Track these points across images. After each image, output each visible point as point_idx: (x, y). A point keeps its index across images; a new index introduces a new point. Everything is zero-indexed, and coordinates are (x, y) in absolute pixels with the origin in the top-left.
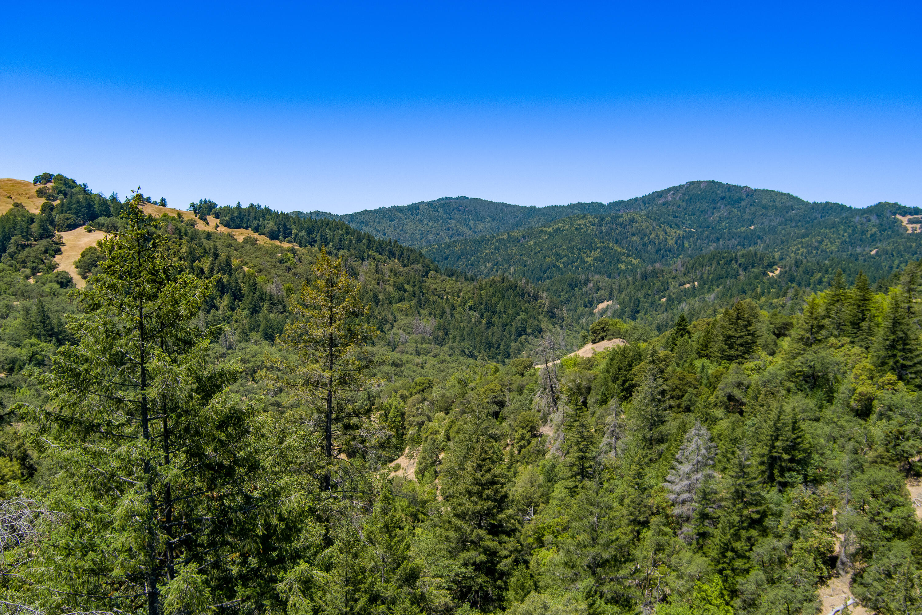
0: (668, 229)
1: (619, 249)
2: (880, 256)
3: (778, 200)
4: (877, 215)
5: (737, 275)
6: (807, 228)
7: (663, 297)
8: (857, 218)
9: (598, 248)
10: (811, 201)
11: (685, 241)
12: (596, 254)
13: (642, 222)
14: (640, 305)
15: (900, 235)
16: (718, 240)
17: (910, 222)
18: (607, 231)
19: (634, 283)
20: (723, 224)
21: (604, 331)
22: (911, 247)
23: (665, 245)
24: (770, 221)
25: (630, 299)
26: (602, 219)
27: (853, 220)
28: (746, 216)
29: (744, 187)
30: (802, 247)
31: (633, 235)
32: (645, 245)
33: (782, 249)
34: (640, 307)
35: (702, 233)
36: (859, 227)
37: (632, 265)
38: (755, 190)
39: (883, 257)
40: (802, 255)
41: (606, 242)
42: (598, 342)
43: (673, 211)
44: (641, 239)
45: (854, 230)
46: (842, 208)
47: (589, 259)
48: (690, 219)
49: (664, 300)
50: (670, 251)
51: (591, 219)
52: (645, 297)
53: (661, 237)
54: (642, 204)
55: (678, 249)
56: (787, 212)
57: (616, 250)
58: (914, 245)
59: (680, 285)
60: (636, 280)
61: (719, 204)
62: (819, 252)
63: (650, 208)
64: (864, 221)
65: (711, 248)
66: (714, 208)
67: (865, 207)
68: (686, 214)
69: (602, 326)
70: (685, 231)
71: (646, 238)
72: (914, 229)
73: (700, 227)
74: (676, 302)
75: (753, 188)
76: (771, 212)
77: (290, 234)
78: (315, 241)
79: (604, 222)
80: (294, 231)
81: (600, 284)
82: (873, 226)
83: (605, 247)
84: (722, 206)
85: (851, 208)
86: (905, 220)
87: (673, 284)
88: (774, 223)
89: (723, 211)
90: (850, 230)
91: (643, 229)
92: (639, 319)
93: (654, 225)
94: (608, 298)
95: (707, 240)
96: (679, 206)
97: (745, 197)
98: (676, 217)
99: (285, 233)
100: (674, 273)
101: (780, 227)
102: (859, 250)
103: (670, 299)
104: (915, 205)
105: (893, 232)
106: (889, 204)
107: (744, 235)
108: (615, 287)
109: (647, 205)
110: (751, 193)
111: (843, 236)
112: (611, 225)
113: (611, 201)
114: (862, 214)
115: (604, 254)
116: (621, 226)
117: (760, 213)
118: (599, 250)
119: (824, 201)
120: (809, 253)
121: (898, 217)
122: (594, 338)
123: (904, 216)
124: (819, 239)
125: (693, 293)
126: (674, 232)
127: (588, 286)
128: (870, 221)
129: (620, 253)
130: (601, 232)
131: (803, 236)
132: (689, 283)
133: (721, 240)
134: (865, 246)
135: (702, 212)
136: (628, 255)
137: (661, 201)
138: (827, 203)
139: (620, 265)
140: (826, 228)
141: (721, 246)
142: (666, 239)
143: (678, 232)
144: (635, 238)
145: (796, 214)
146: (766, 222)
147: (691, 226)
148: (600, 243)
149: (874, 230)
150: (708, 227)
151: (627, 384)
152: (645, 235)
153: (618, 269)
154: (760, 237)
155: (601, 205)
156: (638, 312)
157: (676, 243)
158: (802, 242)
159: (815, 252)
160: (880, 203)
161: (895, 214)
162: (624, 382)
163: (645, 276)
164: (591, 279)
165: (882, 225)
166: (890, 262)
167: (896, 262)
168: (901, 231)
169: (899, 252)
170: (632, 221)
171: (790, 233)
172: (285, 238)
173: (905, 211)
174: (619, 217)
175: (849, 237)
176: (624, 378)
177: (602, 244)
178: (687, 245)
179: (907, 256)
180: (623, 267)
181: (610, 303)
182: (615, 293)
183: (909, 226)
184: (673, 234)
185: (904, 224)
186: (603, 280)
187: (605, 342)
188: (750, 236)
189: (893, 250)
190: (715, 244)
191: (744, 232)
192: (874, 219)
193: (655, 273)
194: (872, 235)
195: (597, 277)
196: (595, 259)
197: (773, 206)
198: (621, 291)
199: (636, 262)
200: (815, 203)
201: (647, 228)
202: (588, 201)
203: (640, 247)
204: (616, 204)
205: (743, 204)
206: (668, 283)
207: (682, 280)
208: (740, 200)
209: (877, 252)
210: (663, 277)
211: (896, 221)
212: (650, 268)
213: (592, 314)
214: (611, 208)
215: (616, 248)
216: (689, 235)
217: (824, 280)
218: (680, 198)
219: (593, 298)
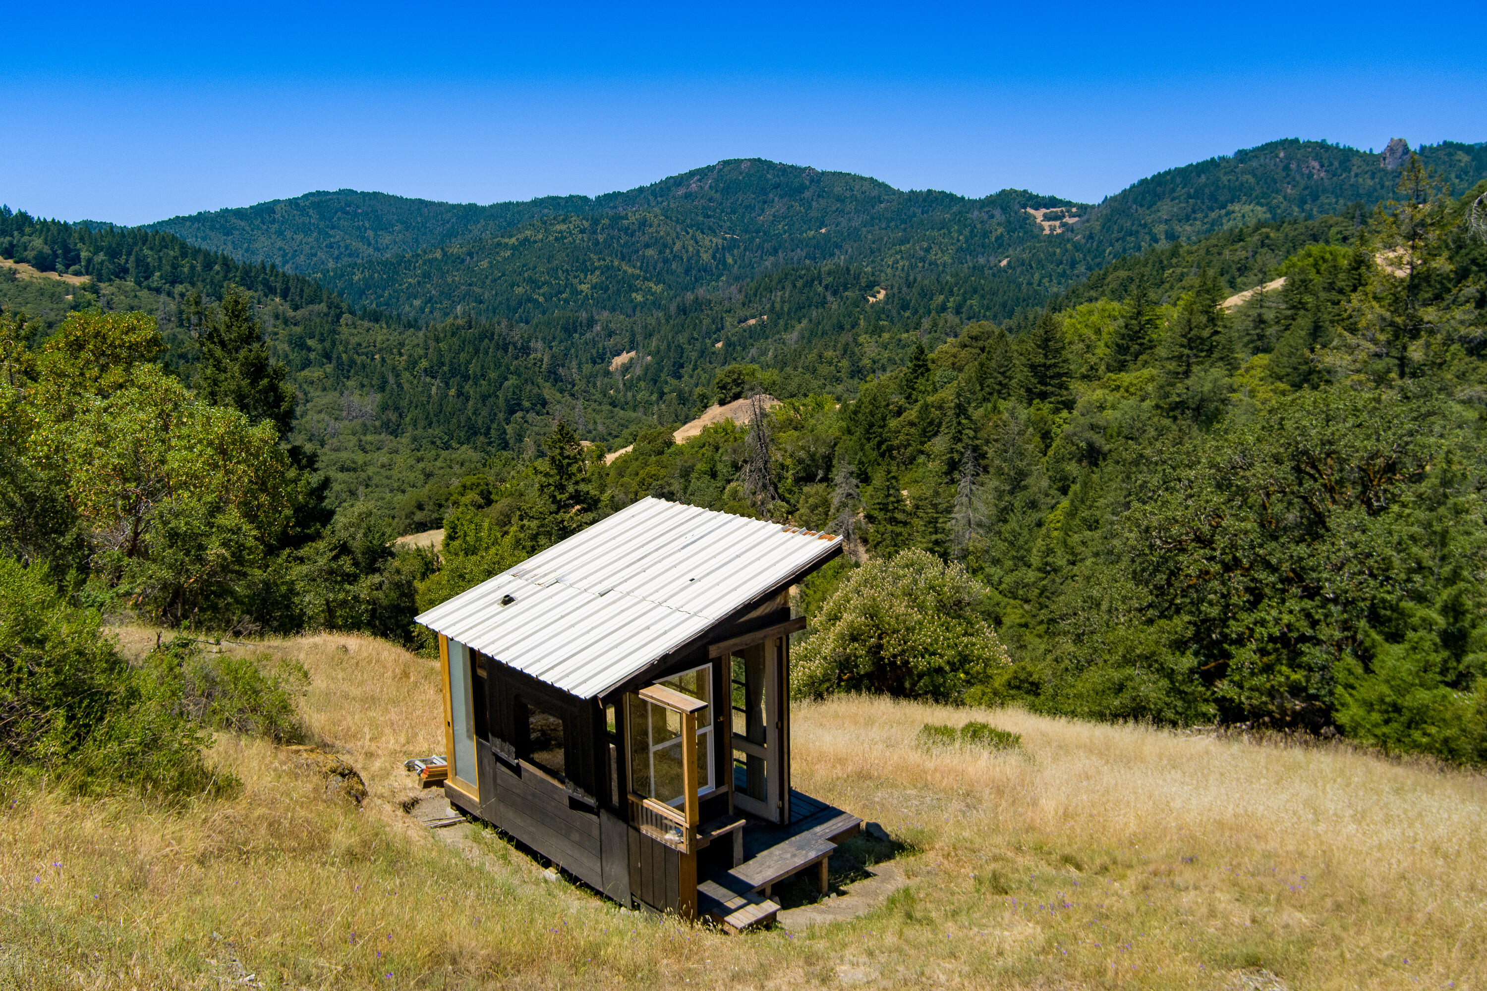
0: (699, 236)
1: (630, 270)
2: (1014, 269)
3: (854, 187)
4: (1002, 208)
5: (825, 302)
6: (905, 230)
7: (718, 341)
8: (976, 213)
9: (596, 268)
10: (905, 189)
11: (727, 255)
12: (594, 278)
13: (659, 225)
14: (685, 355)
15: (1036, 238)
16: (775, 251)
17: (1047, 218)
18: (605, 241)
19: (667, 321)
20: (780, 227)
22: (1054, 253)
23: (697, 262)
24: (849, 220)
25: (669, 346)
26: (596, 222)
27: (969, 215)
28: (813, 214)
29: (805, 168)
30: (902, 258)
31: (647, 246)
32: (666, 261)
33: (873, 262)
34: (684, 358)
35: (752, 240)
36: (979, 226)
37: (653, 294)
38: (823, 173)
39: (1019, 270)
40: (903, 270)
41: (608, 259)
43: (703, 207)
44: (660, 252)
45: (972, 231)
46: (951, 198)
47: (584, 287)
48: (730, 220)
49: (719, 345)
50: (705, 270)
51: (578, 222)
52: (689, 343)
53: (691, 249)
54: (650, 197)
55: (718, 267)
56: (873, 207)
57: (625, 272)
58: (1057, 251)
59: (740, 322)
60: (670, 317)
61: (771, 195)
63: (665, 204)
64: (986, 217)
65: (768, 263)
66: (765, 202)
67: (983, 197)
68: (722, 211)
70: (725, 239)
71: (668, 251)
72: (1053, 229)
73: (746, 232)
74: (739, 348)
75: (818, 169)
76: (850, 207)
77: (76, 260)
78: (126, 271)
79: (599, 227)
80: (84, 254)
81: (612, 326)
82: (999, 224)
83: (608, 268)
84: (776, 199)
85: (963, 198)
86: (1039, 215)
87: (729, 321)
88: (856, 223)
89: (779, 206)
90: (966, 232)
91: (661, 238)
92: (686, 377)
93: (678, 230)
94: (627, 347)
95: (759, 252)
96: (711, 200)
97: (808, 183)
98: (709, 217)
99: (65, 258)
100: (727, 304)
101: (864, 229)
102: (982, 260)
103: (729, 344)
104: (1051, 194)
105: (1025, 233)
106: (1016, 191)
107: (814, 242)
108: (638, 329)
109: (659, 199)
110: (817, 178)
111: (958, 240)
112: (611, 231)
113: (601, 194)
114: (981, 208)
115: (607, 279)
116: (626, 233)
117: (834, 208)
118: (597, 273)
119: (924, 189)
120: (915, 267)
121: (1029, 210)
123: (1037, 209)
124: (925, 245)
125: (761, 332)
126: (707, 240)
127: (594, 330)
128: (992, 217)
129: (633, 276)
130: (597, 243)
131: (902, 242)
132: (753, 317)
133: (780, 252)
134: (990, 254)
135: (746, 207)
136: (645, 279)
137: (681, 192)
139: (634, 295)
140: (933, 229)
141: (781, 260)
142: (698, 251)
143: (714, 240)
144: (650, 252)
145: (886, 209)
146: (844, 222)
147: (732, 230)
148: (599, 260)
149: (1000, 230)
150: (758, 232)
152: (665, 246)
153: (632, 301)
154: (838, 246)
155: (586, 199)
156: (682, 366)
157: (714, 258)
158: (901, 251)
160: (1003, 191)
161: (1025, 207)
163: (683, 310)
164: (596, 318)
165: (1009, 222)
166: (1028, 276)
167: (1037, 277)
168: (1036, 231)
169: (1038, 262)
170: (643, 223)
171: (882, 238)
172: (68, 267)
173: (1038, 202)
174: (622, 218)
175: (966, 241)
177: (602, 263)
178: (730, 261)
180: (639, 297)
181: (633, 354)
182: (639, 338)
183: (1046, 224)
184: (707, 243)
185: (1038, 221)
186: (619, 321)
188: (822, 243)
189: (1030, 260)
190: (772, 258)
191: (814, 237)
192: (997, 213)
193: (699, 304)
194: (997, 238)
195: (606, 314)
196: (594, 287)
197: (851, 196)
198: (648, 335)
199: (659, 288)
200: (911, 192)
201: (668, 234)
202: (564, 194)
203: (660, 265)
204: (608, 197)
205: (807, 194)
206: (721, 319)
207: (741, 313)
208: (802, 188)
209: (1009, 263)
210: (711, 309)
211: (1028, 216)
212: (688, 297)
213: (607, 373)
214: (601, 204)
215: (624, 268)
216: (732, 245)
217: (949, 305)
218: (710, 187)
219: (604, 349)
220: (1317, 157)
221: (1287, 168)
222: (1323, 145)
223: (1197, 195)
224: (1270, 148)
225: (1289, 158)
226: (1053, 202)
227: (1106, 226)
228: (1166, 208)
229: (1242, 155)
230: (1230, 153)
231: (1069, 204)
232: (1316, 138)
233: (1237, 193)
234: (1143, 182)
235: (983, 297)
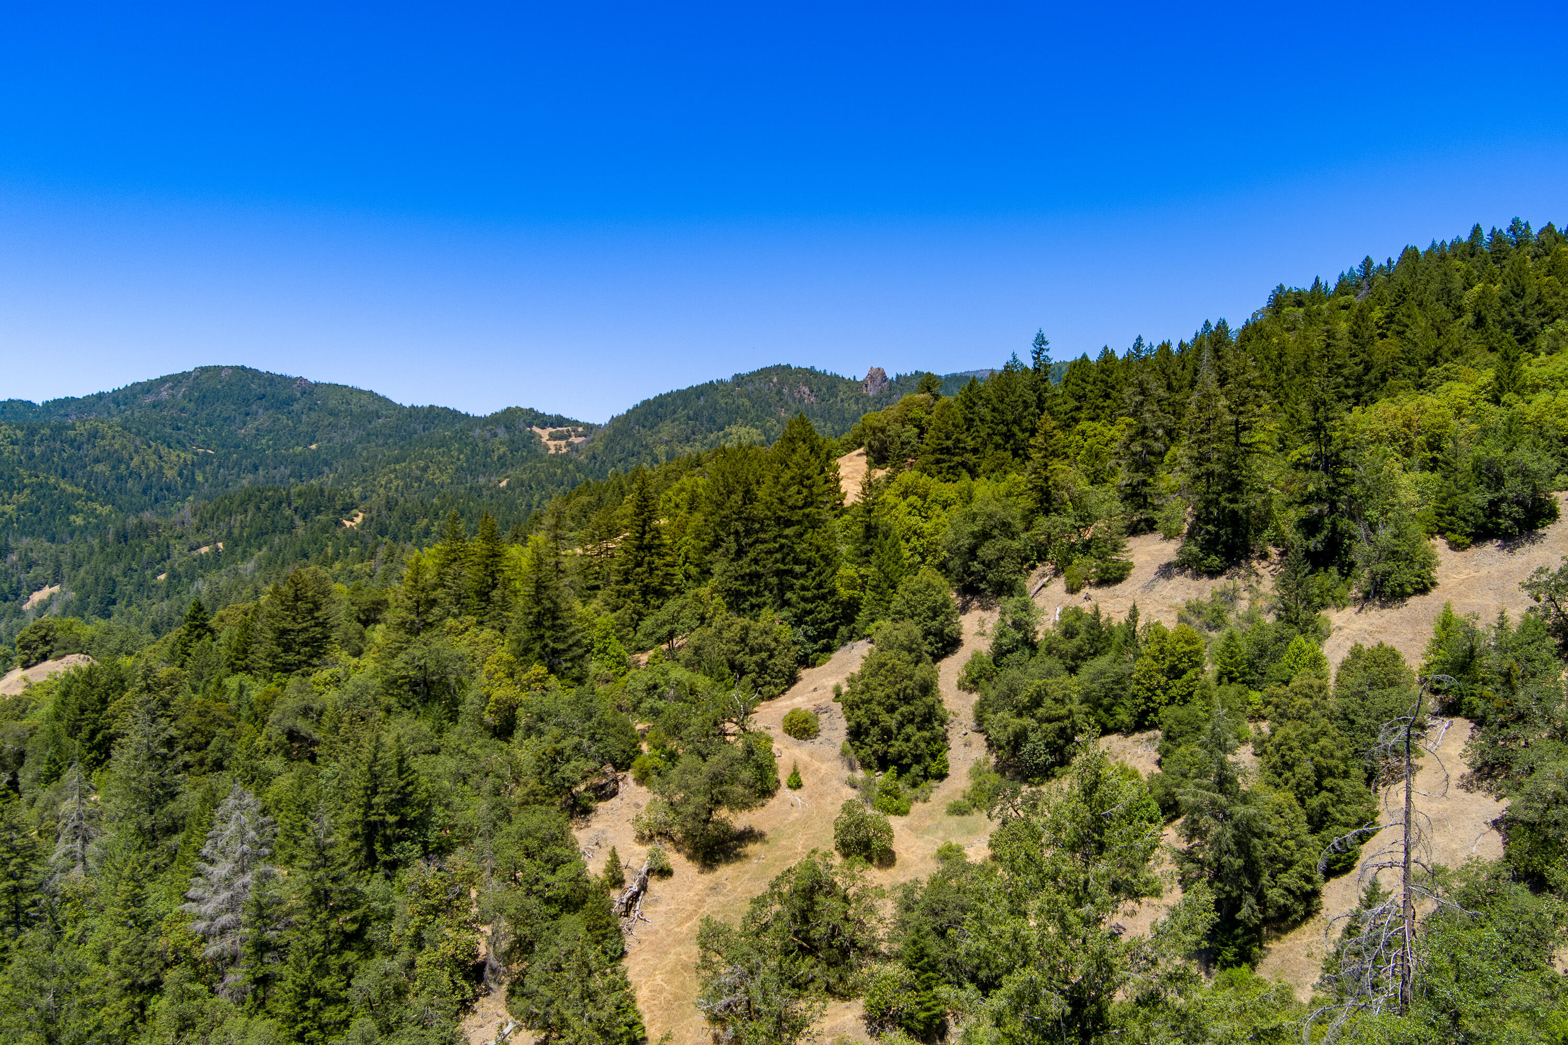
0: (164, 450)
1: (70, 489)
2: (513, 490)
3: (355, 401)
4: (506, 427)
5: (292, 527)
6: (402, 448)
7: (161, 572)
8: (478, 431)
9: (25, 486)
10: (407, 404)
11: (197, 472)
12: (23, 498)
13: (114, 438)
14: (117, 589)
15: (539, 457)
16: (256, 468)
17: (552, 437)
18: (43, 454)
19: (102, 549)
20: (264, 441)
21: (47, 643)
22: (555, 474)
23: (161, 478)
24: (343, 435)
25: (97, 579)
26: (32, 432)
27: (471, 434)
28: (302, 428)
29: (297, 379)
30: (396, 477)
31: (97, 461)
32: (120, 478)
33: (364, 481)
34: (117, 593)
35: (227, 456)
36: (481, 445)
37: (96, 517)
38: (316, 384)
39: (518, 491)
40: (397, 490)
41: (42, 476)
42: (36, 664)
43: (173, 418)
44: (113, 468)
45: (473, 450)
46: (455, 414)
47: (10, 508)
48: (205, 433)
49: (162, 577)
50: (168, 489)
51: (9, 431)
52: (125, 574)
53: (152, 465)
54: (111, 405)
55: (184, 486)
56: (370, 422)
57: (63, 491)
58: (559, 471)
59: (192, 549)
60: (107, 544)
61: (254, 407)
62: (423, 485)
63: (129, 412)
64: (488, 435)
65: (245, 482)
66: (247, 414)
67: (488, 414)
68: (196, 423)
69: (42, 633)
70: (197, 454)
71: (123, 466)
72: (558, 448)
73: (223, 446)
74: (185, 580)
75: (312, 380)
76: (344, 421)
79: (37, 438)
81: (34, 555)
82: (501, 443)
83: (41, 485)
84: (261, 411)
85: (467, 415)
86: (545, 434)
87: (178, 548)
88: (349, 440)
89: (263, 419)
90: (467, 450)
91: (116, 451)
92: (116, 615)
93: (138, 443)
94: (51, 580)
95: (236, 469)
96: (183, 410)
97: (299, 395)
98: (179, 429)
100: (179, 529)
101: (359, 446)
102: (482, 480)
103: (173, 576)
104: (558, 413)
105: (529, 452)
106: (521, 409)
107: (300, 459)
108: (66, 558)
109: (123, 407)
110: (309, 390)
111: (458, 459)
112: (52, 444)
113: (50, 399)
114: (484, 426)
115: (38, 498)
116: (71, 445)
117: (326, 423)
118: (27, 491)
119: (427, 405)
120: (407, 487)
121: (535, 429)
122: (25, 657)
123: (543, 428)
124: (422, 463)
125: (215, 561)
126: (174, 456)
127: (9, 560)
128: (496, 435)
129: (73, 495)
130: (31, 456)
131: (397, 461)
132: (207, 544)
133: (261, 468)
134: (490, 475)
135: (225, 420)
136: (89, 499)
137: (149, 400)
138: (431, 406)
139: (72, 517)
140: (431, 447)
141: (261, 478)
142: (161, 467)
143: (183, 455)
144: (99, 468)
145: (384, 425)
146: (337, 437)
147: (206, 444)
148: (30, 476)
149: (503, 449)
150: (238, 446)
151: (99, 736)
152: (120, 461)
153: (69, 525)
154: (326, 463)
155: (30, 404)
156: (114, 602)
157: (180, 474)
158: (395, 470)
159: (416, 485)
160: (509, 408)
161: (530, 426)
162: (93, 733)
163: (123, 537)
164: (13, 545)
165: (513, 442)
166: (528, 497)
167: (537, 498)
168: (541, 450)
169: (539, 483)
170: (94, 435)
171: (376, 456)
173: (545, 421)
174: (67, 428)
175: (467, 461)
176: (91, 726)
177: (34, 479)
178: (200, 478)
179: (551, 487)
180: (79, 521)
181: (56, 589)
182: (65, 569)
183: (551, 444)
184: (174, 458)
185: (544, 440)
186: (41, 547)
187: (49, 663)
188: (310, 460)
189: (530, 480)
190: (251, 476)
191: (300, 454)
192: (501, 432)
193: (143, 531)
194: (500, 458)
195: (26, 541)
196: (21, 508)
197: (346, 410)
198: (77, 566)
199: (105, 510)
200: (413, 406)
201: (124, 447)
203: (112, 483)
204: (58, 403)
205: (296, 407)
206: (168, 547)
207: (193, 540)
208: (291, 400)
209: (509, 483)
210: (158, 536)
211: (533, 435)
212: (132, 521)
213: (19, 613)
214: (49, 412)
215: (62, 486)
216: (205, 460)
217: (433, 529)
218: (184, 396)
219: (19, 582)
220: (807, 383)
221: (779, 392)
222: (811, 372)
223: (696, 417)
224: (765, 373)
225: (782, 383)
226: (559, 421)
227: (608, 448)
228: (667, 430)
229: (739, 379)
230: (727, 377)
231: (576, 423)
232: (806, 365)
233: (734, 415)
234: (646, 403)
235: (470, 520)
